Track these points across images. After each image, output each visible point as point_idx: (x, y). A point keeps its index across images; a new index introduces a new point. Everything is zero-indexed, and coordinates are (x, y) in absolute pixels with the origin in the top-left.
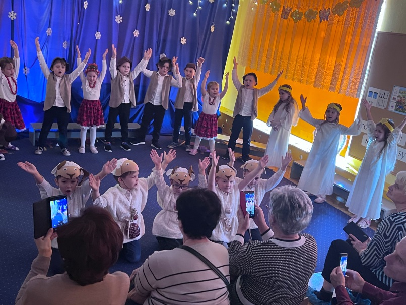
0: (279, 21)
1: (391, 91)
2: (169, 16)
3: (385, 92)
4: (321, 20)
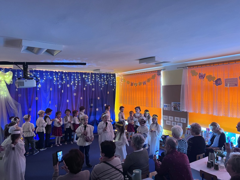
0: (130, 87)
1: (171, 104)
2: (92, 91)
3: (169, 104)
4: (144, 85)
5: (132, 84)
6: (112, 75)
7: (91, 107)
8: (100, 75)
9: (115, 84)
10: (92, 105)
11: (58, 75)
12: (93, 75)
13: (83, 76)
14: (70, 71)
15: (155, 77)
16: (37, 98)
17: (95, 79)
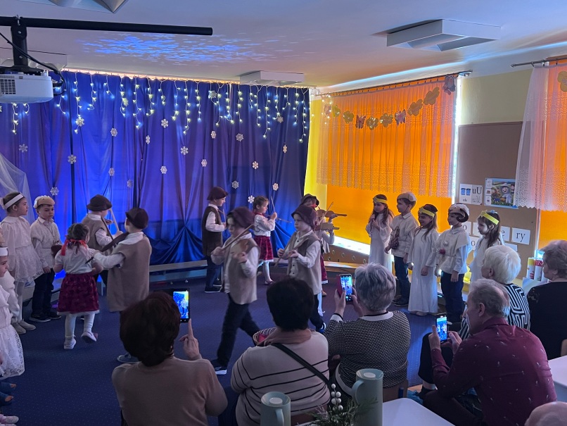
0: (354, 131)
1: (484, 185)
2: (237, 142)
3: (478, 186)
4: (398, 124)
5: (360, 123)
6: (297, 94)
7: (233, 191)
8: (262, 91)
9: (308, 124)
10: (236, 185)
11: (133, 89)
12: (240, 93)
13: (208, 94)
14: (170, 79)
15: (437, 96)
16: (72, 159)
17: (246, 104)
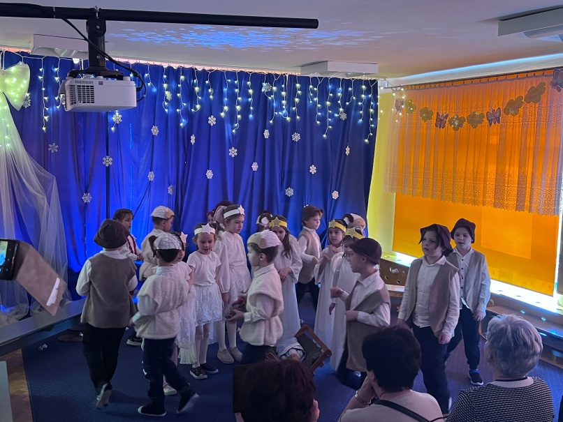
0: (433, 132)
6: (364, 87)
7: (287, 199)
8: (323, 85)
9: (375, 122)
10: (290, 192)
11: (178, 81)
12: (298, 85)
13: (262, 86)
14: (219, 69)
15: (542, 93)
16: (108, 161)
17: (304, 98)
